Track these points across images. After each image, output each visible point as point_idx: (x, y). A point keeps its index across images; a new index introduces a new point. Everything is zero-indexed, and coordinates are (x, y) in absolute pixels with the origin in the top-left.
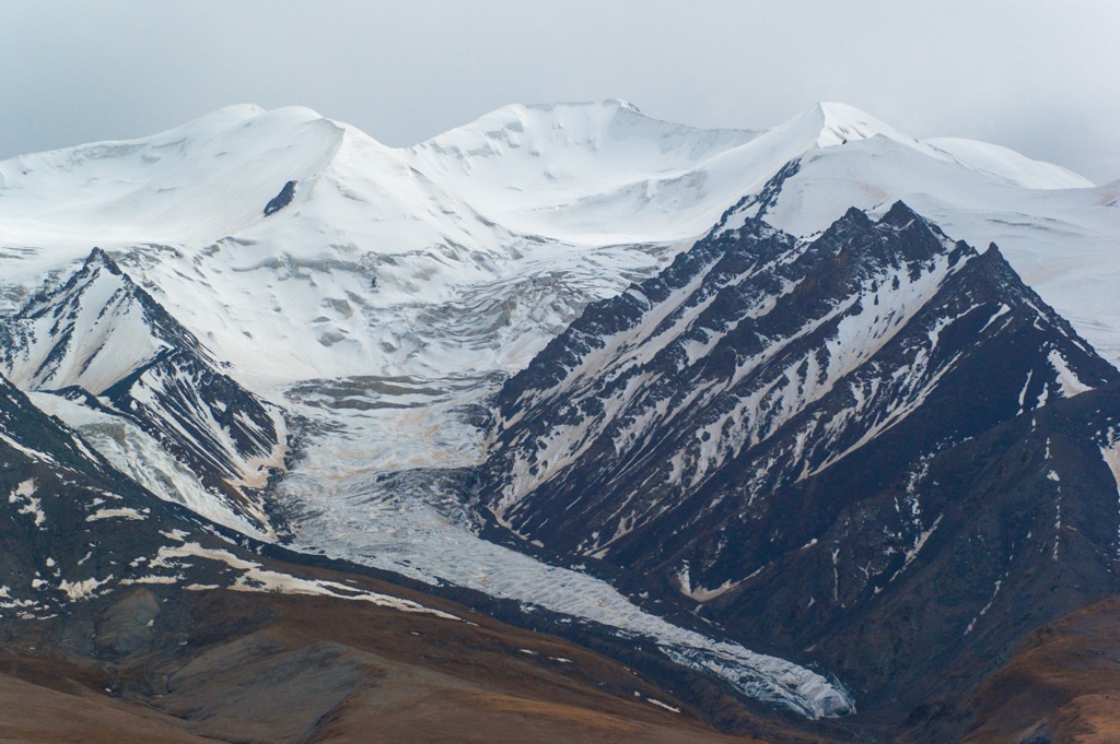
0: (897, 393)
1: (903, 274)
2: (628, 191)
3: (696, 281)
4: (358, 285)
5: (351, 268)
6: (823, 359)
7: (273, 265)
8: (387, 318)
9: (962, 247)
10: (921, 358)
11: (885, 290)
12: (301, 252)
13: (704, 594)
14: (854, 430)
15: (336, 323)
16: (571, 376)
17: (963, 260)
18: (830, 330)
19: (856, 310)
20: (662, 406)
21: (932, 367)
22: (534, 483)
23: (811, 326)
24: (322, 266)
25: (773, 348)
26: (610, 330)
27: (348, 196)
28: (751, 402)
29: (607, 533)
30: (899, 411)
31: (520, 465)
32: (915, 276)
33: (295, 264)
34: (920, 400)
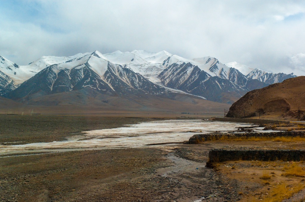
0: (196, 77)
1: (190, 67)
2: (149, 58)
3: (171, 67)
4: (141, 67)
5: (140, 65)
6: (187, 74)
7: (134, 65)
8: (143, 69)
9: (194, 66)
10: (196, 74)
11: (189, 69)
12: (136, 64)
13: (189, 91)
14: (194, 80)
15: (140, 70)
16: (164, 74)
17: (194, 67)
18: (186, 72)
19: (188, 70)
20: (175, 77)
21: (198, 75)
22: (167, 83)
23: (185, 71)
24: (138, 65)
25: (182, 73)
26: (166, 71)
27: (138, 60)
28: (183, 77)
29: (176, 87)
30: (197, 78)
31: (165, 82)
32: (191, 68)
33: (136, 65)
34: (198, 77)
